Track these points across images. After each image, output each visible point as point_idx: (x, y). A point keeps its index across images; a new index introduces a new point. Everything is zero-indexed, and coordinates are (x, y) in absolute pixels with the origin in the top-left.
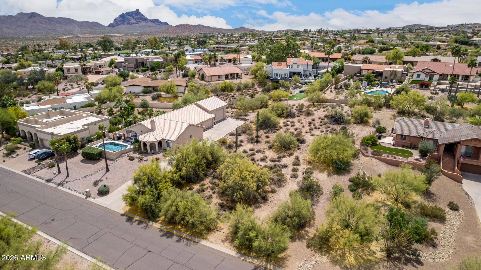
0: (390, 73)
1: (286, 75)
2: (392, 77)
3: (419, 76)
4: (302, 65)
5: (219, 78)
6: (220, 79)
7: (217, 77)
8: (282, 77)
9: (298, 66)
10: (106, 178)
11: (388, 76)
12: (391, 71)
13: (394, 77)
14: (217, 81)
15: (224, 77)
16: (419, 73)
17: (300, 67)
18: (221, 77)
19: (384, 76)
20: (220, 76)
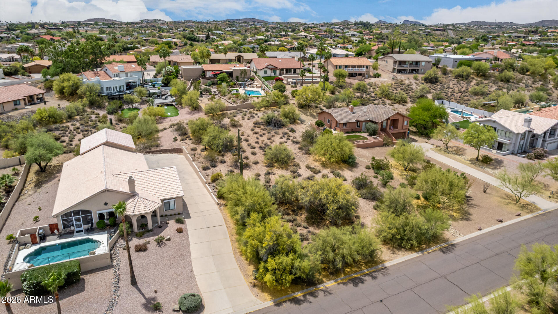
0: (240, 72)
1: (122, 87)
2: (243, 76)
3: (265, 72)
4: (130, 72)
5: (16, 105)
6: (18, 107)
7: (13, 104)
8: (117, 90)
9: (127, 74)
10: (156, 292)
11: (239, 75)
12: (240, 70)
13: (244, 76)
14: (13, 110)
15: (22, 102)
16: (266, 69)
17: (129, 74)
18: (18, 102)
19: (234, 75)
20: (16, 103)
